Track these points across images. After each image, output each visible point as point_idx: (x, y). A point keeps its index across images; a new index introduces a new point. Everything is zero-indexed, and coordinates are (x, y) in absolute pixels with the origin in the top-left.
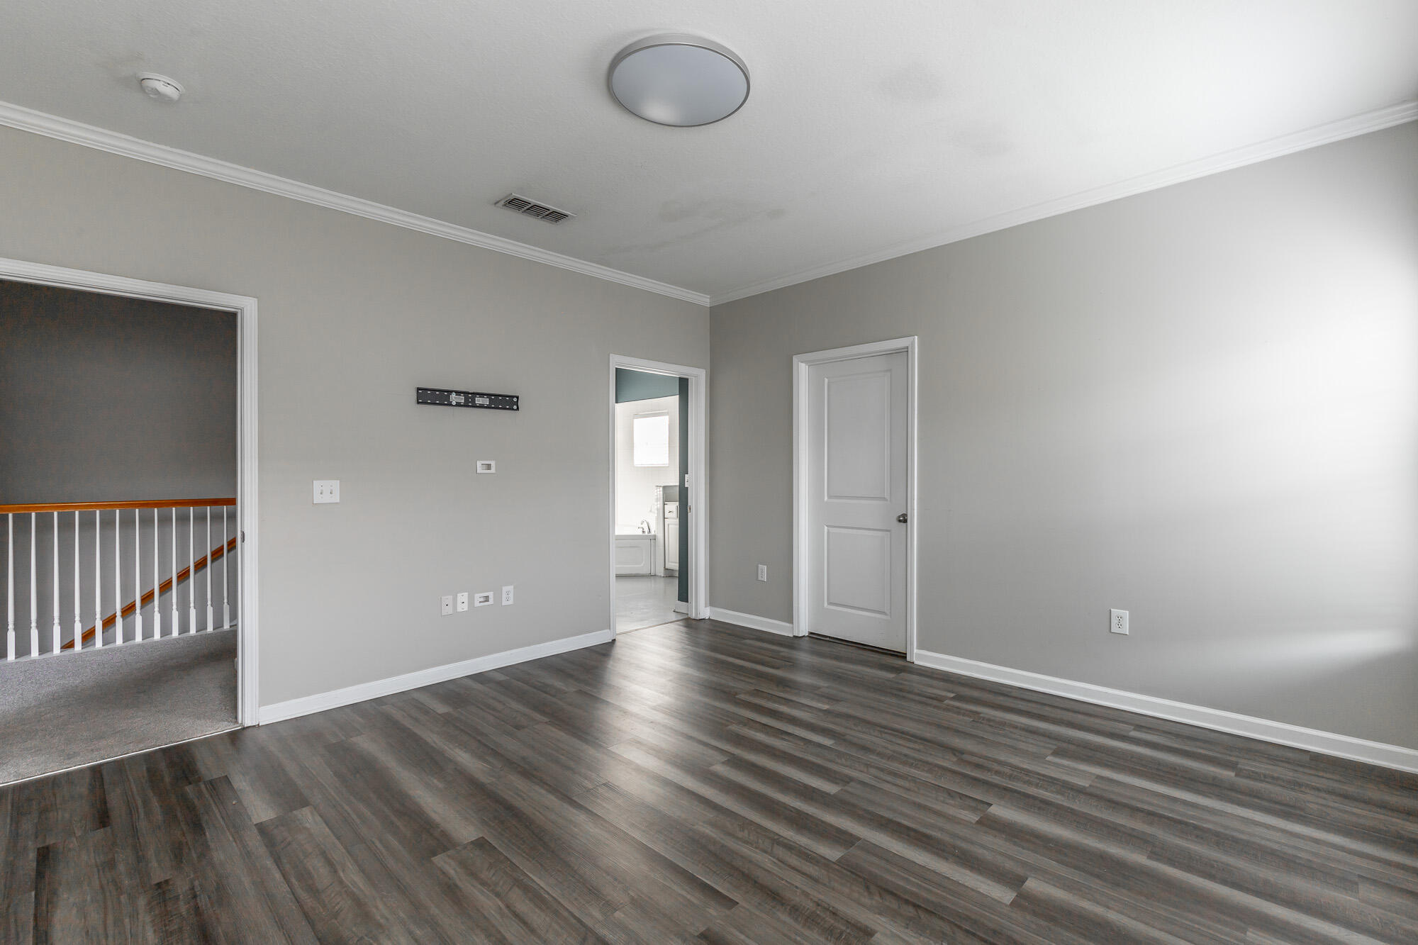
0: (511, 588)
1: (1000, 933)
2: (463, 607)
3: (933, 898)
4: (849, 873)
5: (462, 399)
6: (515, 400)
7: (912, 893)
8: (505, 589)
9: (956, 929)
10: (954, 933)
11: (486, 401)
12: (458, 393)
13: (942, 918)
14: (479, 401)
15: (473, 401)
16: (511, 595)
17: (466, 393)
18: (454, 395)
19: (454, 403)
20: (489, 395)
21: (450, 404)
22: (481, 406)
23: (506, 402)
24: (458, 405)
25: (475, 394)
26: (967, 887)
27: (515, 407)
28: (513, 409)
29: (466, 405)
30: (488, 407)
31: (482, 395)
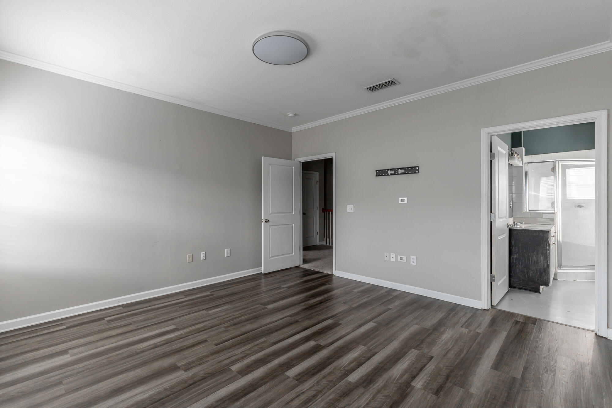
0: (415, 257)
1: (162, 405)
2: (393, 260)
3: (193, 390)
4: (220, 370)
5: (393, 172)
6: (417, 168)
7: (199, 385)
8: (412, 257)
9: (173, 393)
10: (171, 391)
11: (403, 171)
12: (391, 170)
13: (180, 390)
14: (400, 171)
15: (398, 171)
16: (415, 261)
17: (394, 169)
18: (389, 171)
19: (389, 174)
20: (404, 168)
21: (388, 175)
22: (401, 174)
23: (412, 170)
24: (391, 174)
25: (398, 169)
26: (193, 403)
27: (417, 172)
28: (416, 173)
29: (394, 174)
30: (404, 174)
31: (401, 169)
